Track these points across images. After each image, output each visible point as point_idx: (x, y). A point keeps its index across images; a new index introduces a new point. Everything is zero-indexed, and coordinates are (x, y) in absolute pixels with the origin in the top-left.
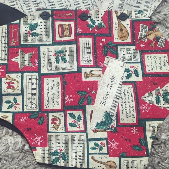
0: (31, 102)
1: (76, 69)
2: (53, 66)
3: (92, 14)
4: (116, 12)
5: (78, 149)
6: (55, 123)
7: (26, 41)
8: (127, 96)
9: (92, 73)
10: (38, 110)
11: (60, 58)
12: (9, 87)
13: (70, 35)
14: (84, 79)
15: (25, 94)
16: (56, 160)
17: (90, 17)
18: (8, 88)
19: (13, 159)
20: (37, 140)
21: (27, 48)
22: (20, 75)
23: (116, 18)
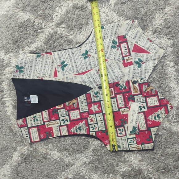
0: (102, 126)
1: (117, 110)
3: (121, 83)
4: (131, 80)
5: (124, 143)
7: (94, 100)
8: (141, 119)
9: (125, 110)
10: (105, 129)
12: (91, 121)
13: (112, 95)
14: (122, 114)
15: (98, 123)
17: (120, 85)
19: (99, 151)
20: (107, 141)
21: (95, 103)
22: (95, 115)
23: (132, 83)
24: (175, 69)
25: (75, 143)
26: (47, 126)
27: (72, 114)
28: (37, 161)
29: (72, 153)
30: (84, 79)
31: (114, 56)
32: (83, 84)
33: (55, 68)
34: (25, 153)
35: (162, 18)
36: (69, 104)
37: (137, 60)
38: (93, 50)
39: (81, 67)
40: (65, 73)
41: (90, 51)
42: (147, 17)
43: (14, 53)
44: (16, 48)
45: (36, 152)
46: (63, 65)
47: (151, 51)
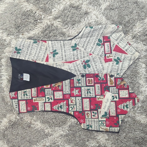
0: (79, 108)
1: (94, 96)
2: (86, 95)
3: (100, 75)
4: (109, 74)
5: (96, 124)
6: (88, 115)
7: (76, 85)
8: (112, 106)
9: (100, 97)
10: (82, 111)
11: (89, 92)
13: (92, 83)
14: (97, 100)
15: (77, 105)
16: (89, 128)
18: (71, 103)
19: (74, 127)
20: (82, 121)
21: (77, 88)
22: (75, 98)
23: (109, 76)
24: (146, 70)
25: (56, 118)
26: (34, 101)
27: (56, 94)
28: (22, 128)
29: (52, 126)
30: (70, 67)
31: (98, 52)
32: (69, 71)
33: (48, 54)
34: (12, 121)
35: (141, 26)
36: (55, 85)
37: (116, 58)
38: (81, 45)
39: (69, 56)
40: (55, 60)
41: (78, 45)
42: (130, 24)
43: (15, 36)
44: (17, 32)
45: (22, 120)
46: (55, 53)
47: (129, 52)
